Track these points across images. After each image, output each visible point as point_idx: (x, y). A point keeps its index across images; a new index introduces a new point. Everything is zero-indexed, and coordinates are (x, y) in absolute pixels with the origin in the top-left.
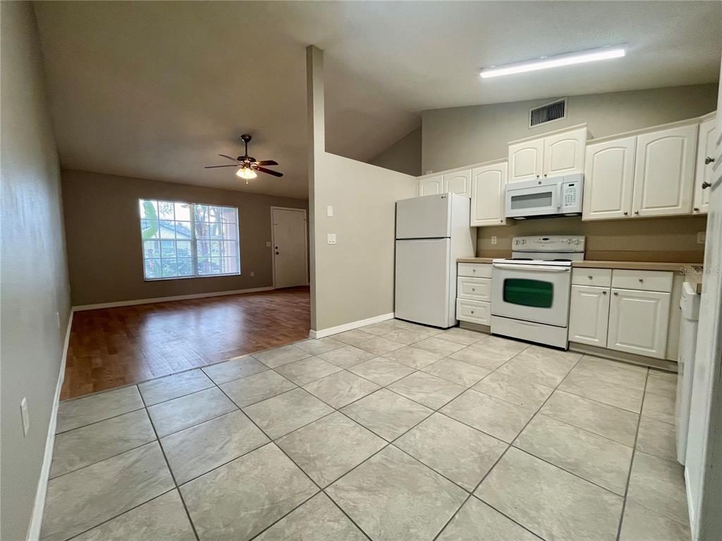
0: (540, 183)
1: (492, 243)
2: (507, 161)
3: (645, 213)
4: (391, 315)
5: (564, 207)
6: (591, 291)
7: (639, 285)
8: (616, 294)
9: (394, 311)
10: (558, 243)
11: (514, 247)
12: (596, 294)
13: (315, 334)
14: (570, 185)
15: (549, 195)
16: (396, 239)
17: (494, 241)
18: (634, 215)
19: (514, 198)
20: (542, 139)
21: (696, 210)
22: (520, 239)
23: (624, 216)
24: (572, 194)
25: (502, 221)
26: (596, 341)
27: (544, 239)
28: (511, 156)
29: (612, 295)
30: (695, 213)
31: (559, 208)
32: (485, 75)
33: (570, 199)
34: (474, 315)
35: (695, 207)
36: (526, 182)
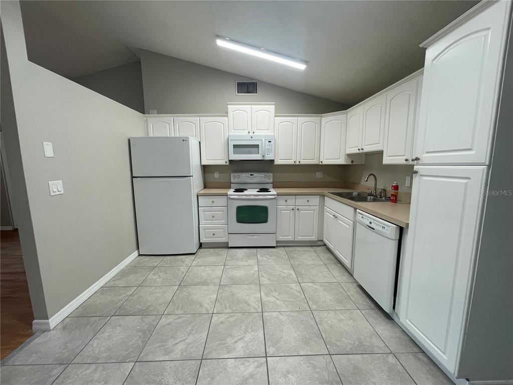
0: (252, 137)
1: (215, 177)
2: (227, 116)
3: (303, 162)
4: (136, 254)
5: (266, 155)
6: (285, 209)
7: (307, 204)
8: (298, 209)
9: (138, 248)
10: (258, 177)
11: (232, 180)
12: (289, 210)
13: (48, 324)
14: (269, 142)
15: (257, 146)
16: (133, 177)
17: (216, 175)
18: (298, 163)
19: (235, 146)
20: (250, 106)
21: (321, 162)
22: (236, 174)
23: (293, 163)
24: (270, 147)
25: (226, 162)
26: (290, 238)
27: (251, 175)
28: (230, 114)
29: (296, 210)
30: (321, 163)
31: (263, 156)
32: (220, 43)
33: (269, 150)
34: (215, 236)
35: (321, 161)
36: (242, 135)
